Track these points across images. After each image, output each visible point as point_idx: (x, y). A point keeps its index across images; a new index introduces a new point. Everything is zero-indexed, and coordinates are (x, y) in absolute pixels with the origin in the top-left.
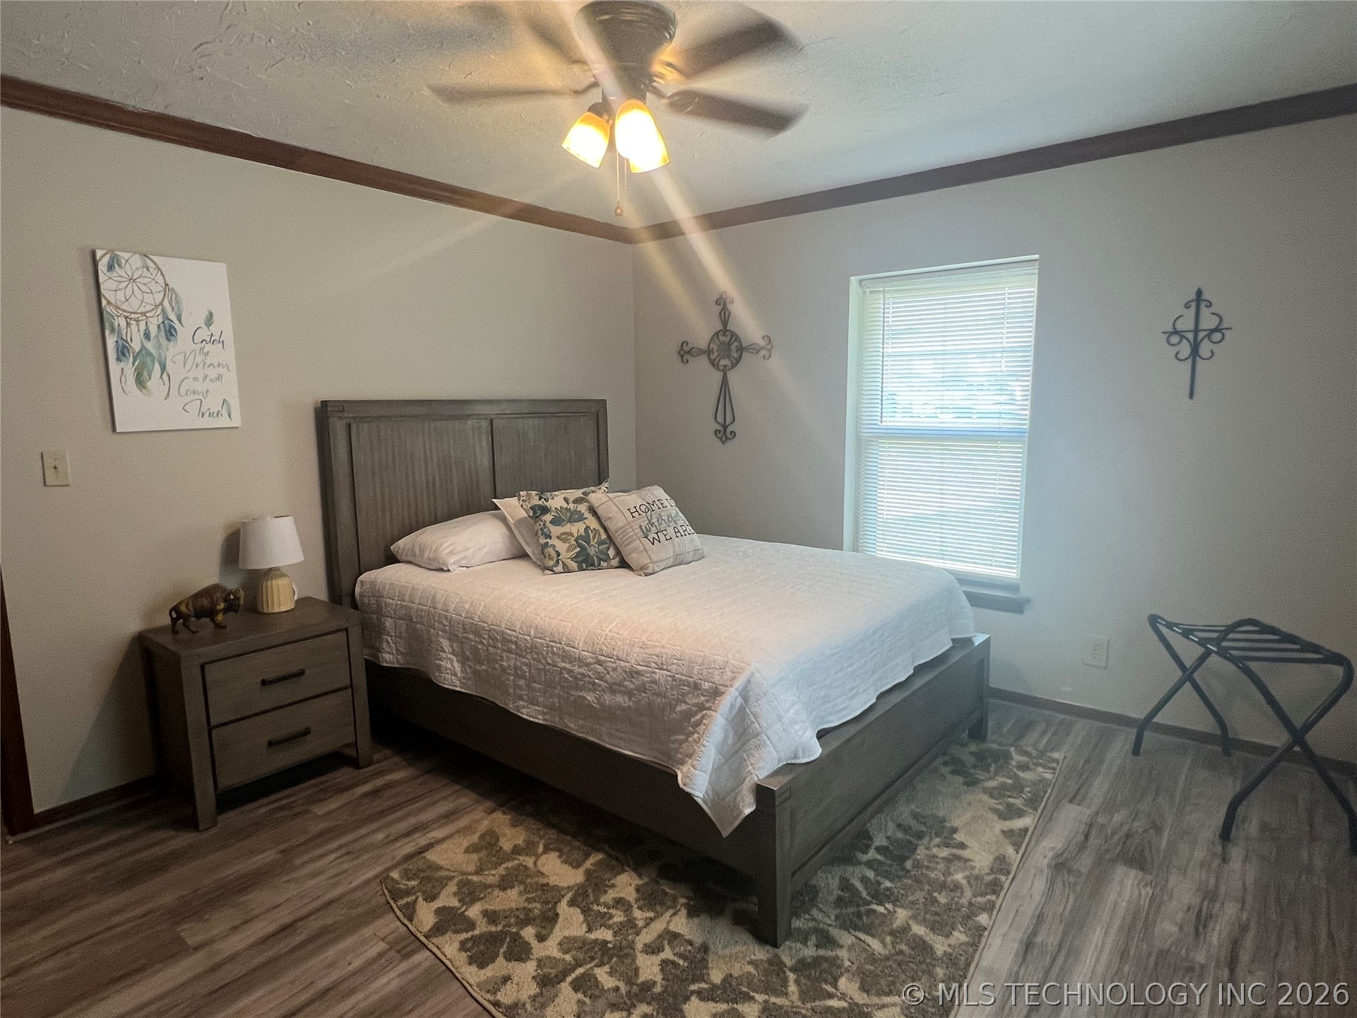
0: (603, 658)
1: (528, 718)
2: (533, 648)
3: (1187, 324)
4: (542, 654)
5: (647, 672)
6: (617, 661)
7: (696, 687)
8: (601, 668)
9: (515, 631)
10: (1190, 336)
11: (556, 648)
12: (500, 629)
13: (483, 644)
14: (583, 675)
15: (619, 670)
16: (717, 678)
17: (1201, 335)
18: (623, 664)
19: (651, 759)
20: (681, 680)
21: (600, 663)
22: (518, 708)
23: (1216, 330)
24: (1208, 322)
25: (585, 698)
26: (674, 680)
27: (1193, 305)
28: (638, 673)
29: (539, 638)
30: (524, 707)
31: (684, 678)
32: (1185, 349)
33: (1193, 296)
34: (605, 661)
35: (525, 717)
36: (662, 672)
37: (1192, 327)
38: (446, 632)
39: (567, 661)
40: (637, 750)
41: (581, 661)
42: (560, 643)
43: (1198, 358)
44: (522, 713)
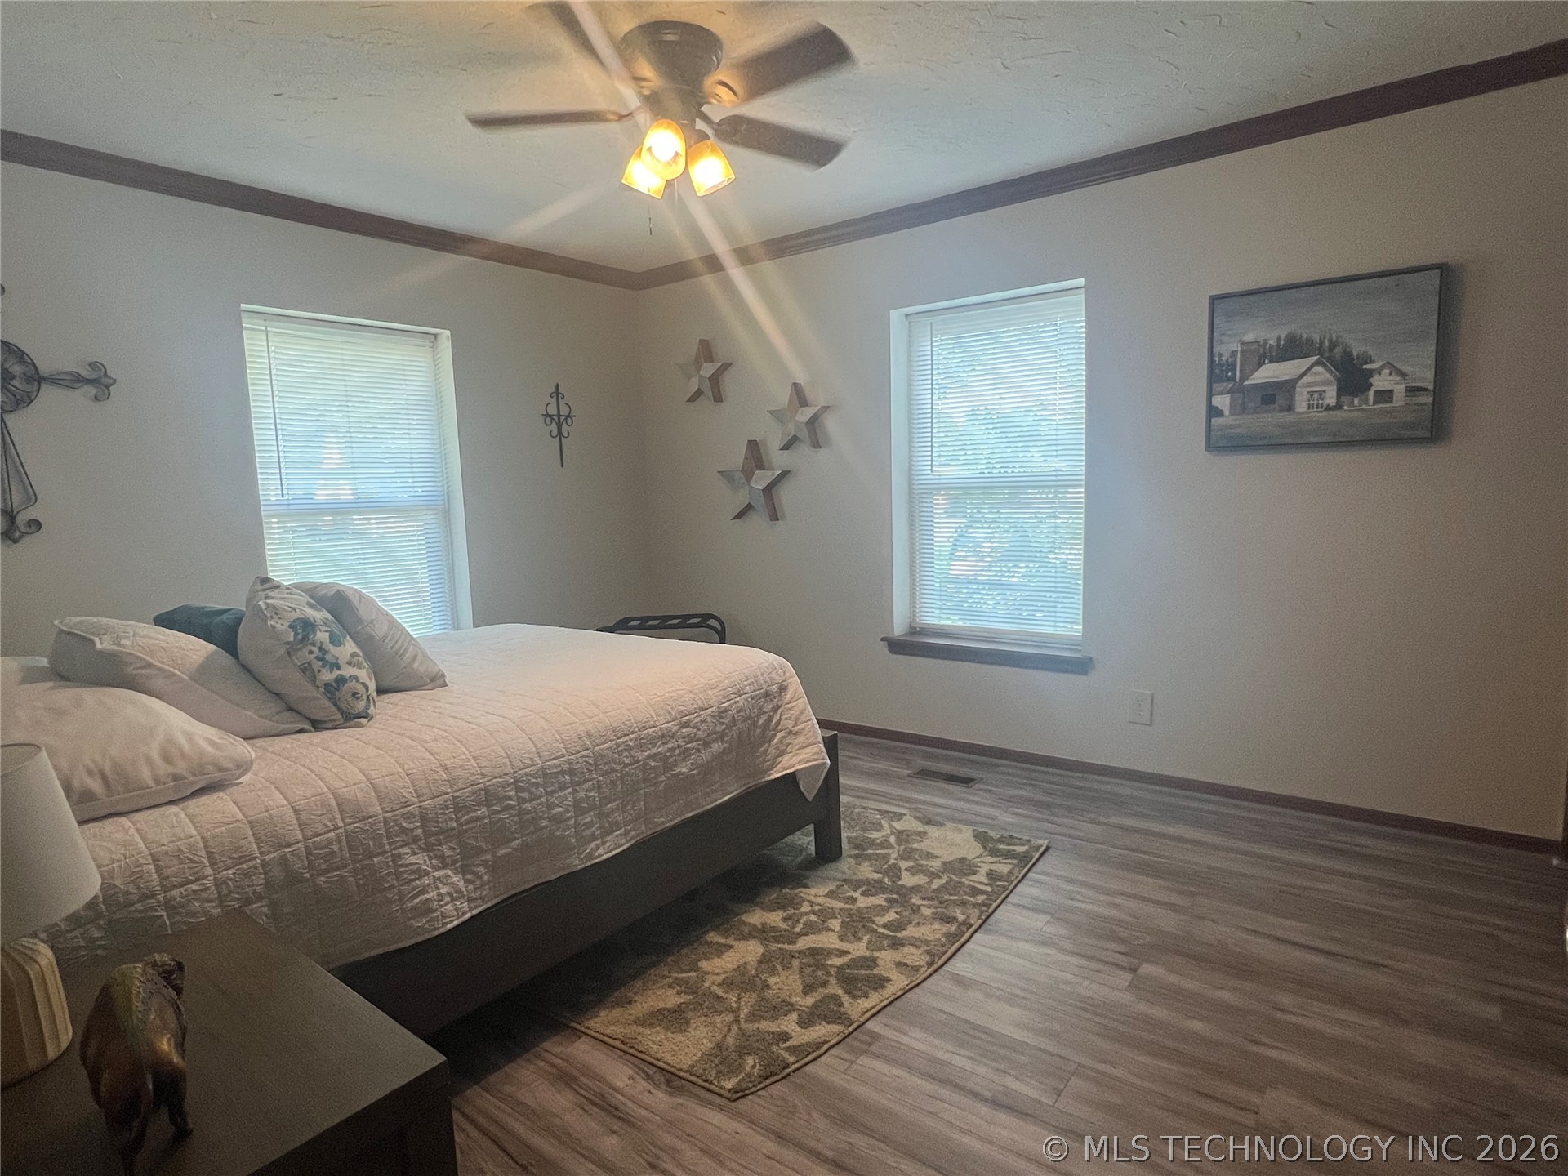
0: (686, 718)
1: (610, 855)
2: (598, 762)
3: (552, 410)
4: (614, 760)
5: (731, 705)
6: (702, 713)
7: (767, 694)
8: (688, 729)
9: (562, 756)
10: (556, 419)
11: (631, 740)
12: (537, 767)
13: (510, 807)
14: (672, 750)
15: (709, 719)
16: (778, 679)
17: (562, 419)
18: (709, 711)
19: (743, 789)
20: (757, 696)
21: (686, 725)
22: (590, 856)
23: (568, 416)
24: (564, 411)
25: (680, 773)
26: (752, 699)
27: (555, 394)
28: (725, 711)
29: (603, 743)
30: (598, 847)
31: (758, 692)
32: (554, 427)
33: (554, 390)
34: (689, 721)
35: (605, 857)
36: (742, 697)
37: (556, 413)
38: (416, 840)
39: (650, 746)
40: (732, 789)
41: (665, 736)
42: (633, 733)
43: (563, 438)
44: (600, 856)
